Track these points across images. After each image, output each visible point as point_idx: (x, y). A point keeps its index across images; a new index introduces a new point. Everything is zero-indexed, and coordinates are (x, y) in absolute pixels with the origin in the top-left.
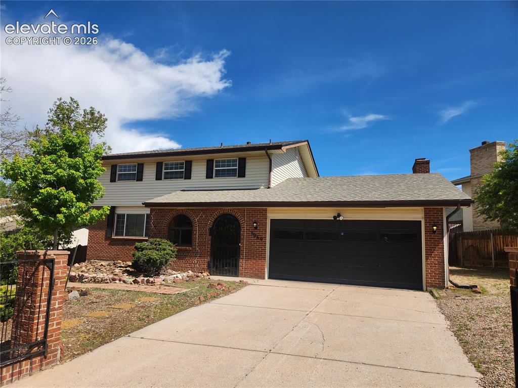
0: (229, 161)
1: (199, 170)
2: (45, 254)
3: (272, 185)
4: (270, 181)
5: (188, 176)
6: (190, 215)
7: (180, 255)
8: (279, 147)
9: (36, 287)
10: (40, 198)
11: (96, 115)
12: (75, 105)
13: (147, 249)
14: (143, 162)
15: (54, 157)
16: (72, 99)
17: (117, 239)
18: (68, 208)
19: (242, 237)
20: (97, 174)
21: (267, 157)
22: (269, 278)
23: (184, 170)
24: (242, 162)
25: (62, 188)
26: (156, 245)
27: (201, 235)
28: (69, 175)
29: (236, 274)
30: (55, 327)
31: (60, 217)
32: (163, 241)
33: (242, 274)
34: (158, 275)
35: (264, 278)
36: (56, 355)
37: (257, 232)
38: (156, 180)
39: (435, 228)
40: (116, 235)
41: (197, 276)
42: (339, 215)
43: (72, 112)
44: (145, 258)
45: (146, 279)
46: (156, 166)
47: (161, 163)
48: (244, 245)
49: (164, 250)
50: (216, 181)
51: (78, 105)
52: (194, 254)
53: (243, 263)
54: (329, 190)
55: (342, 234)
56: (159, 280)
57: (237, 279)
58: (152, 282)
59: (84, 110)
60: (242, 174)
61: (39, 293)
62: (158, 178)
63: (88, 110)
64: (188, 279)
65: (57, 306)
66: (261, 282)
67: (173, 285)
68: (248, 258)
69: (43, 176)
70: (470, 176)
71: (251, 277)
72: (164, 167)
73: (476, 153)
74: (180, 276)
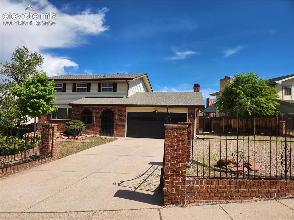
0: (109, 84)
1: (94, 88)
2: (51, 125)
3: (129, 96)
4: (128, 94)
5: (89, 90)
6: (91, 109)
7: (87, 127)
8: (132, 79)
9: (49, 135)
10: (30, 103)
11: (38, 56)
12: (26, 50)
13: (71, 125)
14: (66, 83)
15: (35, 86)
16: (24, 47)
17: (53, 120)
18: (43, 107)
19: (115, 119)
20: (53, 93)
21: (126, 83)
22: (127, 137)
23: (87, 87)
24: (115, 85)
25: (41, 99)
26: (75, 123)
27: (96, 118)
28: (43, 94)
29: (112, 136)
30: (54, 148)
31: (40, 111)
32: (79, 121)
33: (115, 135)
34: (78, 135)
35: (124, 137)
36: (54, 157)
37: (121, 117)
38: (73, 92)
39: (191, 116)
40: (53, 118)
41: (95, 136)
42: (156, 111)
43: (25, 54)
44: (72, 129)
45: (73, 137)
46: (72, 85)
47: (75, 84)
48: (116, 123)
49: (80, 125)
50: (102, 94)
51: (28, 50)
52: (93, 127)
53: (115, 131)
54: (153, 99)
55: (157, 118)
56: (79, 137)
57: (113, 137)
58: (76, 138)
59: (31, 53)
60: (115, 91)
61: (50, 137)
62: (74, 91)
63: (33, 53)
64: (92, 137)
65: (54, 142)
66: (123, 138)
67: (86, 139)
68: (117, 129)
69: (31, 94)
70: (219, 92)
71: (119, 136)
72: (76, 85)
73: (222, 81)
74: (88, 136)
